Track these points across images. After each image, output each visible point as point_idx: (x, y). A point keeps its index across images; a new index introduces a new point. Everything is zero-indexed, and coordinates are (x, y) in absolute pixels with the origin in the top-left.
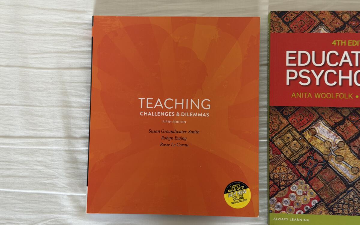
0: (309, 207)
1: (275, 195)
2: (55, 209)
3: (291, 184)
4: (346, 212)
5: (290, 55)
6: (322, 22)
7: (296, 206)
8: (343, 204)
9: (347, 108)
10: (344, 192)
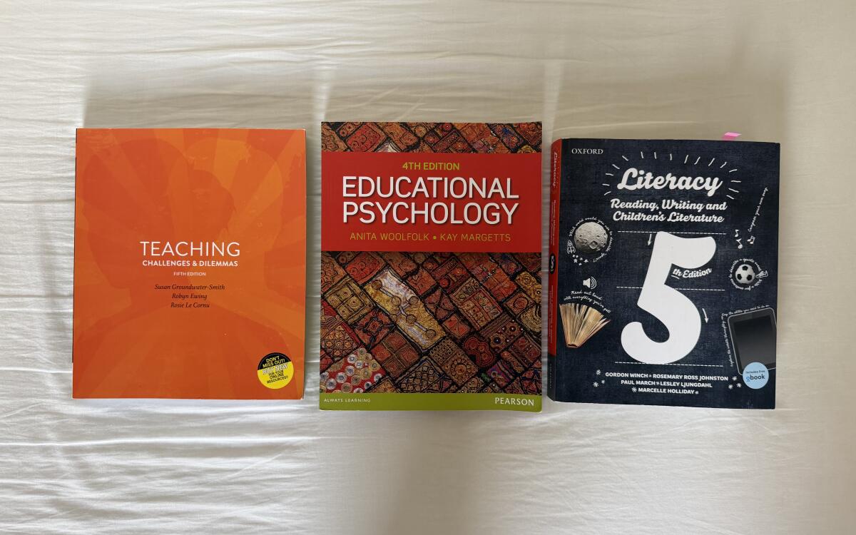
0: (370, 383)
1: (327, 369)
2: (38, 391)
3: (349, 354)
4: (418, 389)
5: (349, 182)
6: (390, 138)
7: (354, 383)
8: (415, 378)
9: (421, 253)
10: (416, 362)
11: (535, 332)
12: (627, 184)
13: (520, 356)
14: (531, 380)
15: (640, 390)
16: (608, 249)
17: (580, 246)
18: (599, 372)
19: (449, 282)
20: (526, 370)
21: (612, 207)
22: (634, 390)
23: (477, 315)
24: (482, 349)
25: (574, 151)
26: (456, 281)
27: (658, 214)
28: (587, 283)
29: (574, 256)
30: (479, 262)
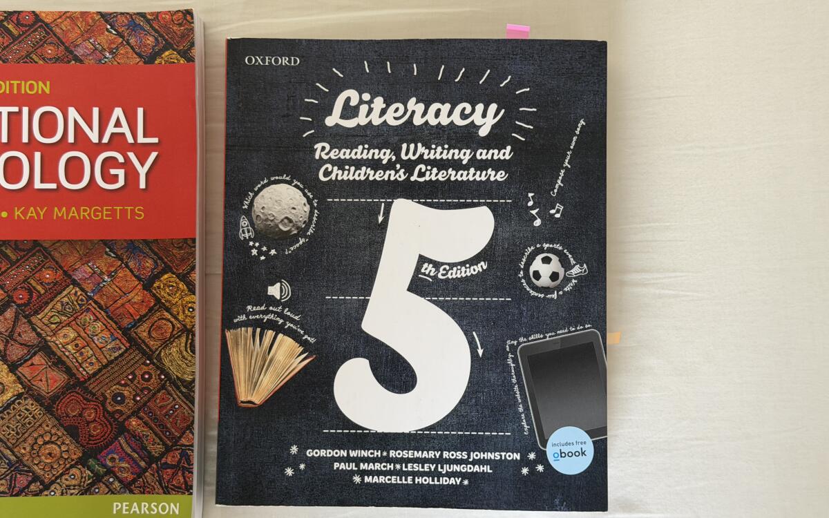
11: (183, 381)
12: (342, 117)
13: (158, 424)
14: (176, 467)
15: (368, 479)
16: (310, 231)
17: (262, 226)
18: (294, 449)
19: (31, 295)
20: (168, 450)
21: (317, 157)
22: (357, 479)
23: (82, 354)
24: (90, 414)
25: (250, 60)
26: (42, 292)
27: (394, 168)
28: (274, 291)
29: (251, 243)
30: (86, 258)
